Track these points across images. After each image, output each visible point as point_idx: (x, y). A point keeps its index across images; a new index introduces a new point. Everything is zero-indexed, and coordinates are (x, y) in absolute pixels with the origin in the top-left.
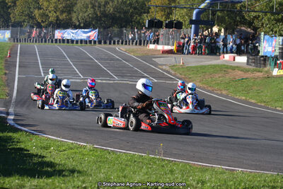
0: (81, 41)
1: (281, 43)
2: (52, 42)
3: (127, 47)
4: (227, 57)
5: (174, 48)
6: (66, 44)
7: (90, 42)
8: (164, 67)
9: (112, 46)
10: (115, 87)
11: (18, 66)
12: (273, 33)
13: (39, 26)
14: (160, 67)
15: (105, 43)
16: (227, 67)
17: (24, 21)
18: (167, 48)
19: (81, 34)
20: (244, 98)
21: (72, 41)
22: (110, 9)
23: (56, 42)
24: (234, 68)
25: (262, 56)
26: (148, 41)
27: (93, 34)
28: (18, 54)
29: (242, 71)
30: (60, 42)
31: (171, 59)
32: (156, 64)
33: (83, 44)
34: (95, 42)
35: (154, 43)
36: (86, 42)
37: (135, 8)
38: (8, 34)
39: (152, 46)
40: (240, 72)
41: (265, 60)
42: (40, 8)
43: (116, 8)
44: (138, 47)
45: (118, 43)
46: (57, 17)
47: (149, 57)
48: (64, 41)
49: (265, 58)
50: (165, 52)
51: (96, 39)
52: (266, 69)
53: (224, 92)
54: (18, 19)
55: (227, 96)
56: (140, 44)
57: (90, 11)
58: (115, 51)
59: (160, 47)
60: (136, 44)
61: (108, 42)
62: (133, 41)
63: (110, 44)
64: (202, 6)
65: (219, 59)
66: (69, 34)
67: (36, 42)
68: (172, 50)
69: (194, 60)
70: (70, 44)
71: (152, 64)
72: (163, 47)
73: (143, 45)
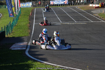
0: (61, 5)
3: (80, 6)
5: (99, 5)
6: (55, 6)
7: (65, 5)
8: (96, 15)
9: (74, 6)
10: (75, 26)
11: (34, 19)
14: (94, 15)
15: (71, 5)
18: (97, 6)
21: (58, 5)
23: (51, 6)
26: (89, 3)
27: (66, 1)
28: (35, 13)
30: (52, 6)
31: (99, 11)
32: (92, 14)
33: (62, 6)
34: (67, 5)
35: (92, 4)
36: (63, 5)
38: (30, 4)
39: (91, 5)
44: (85, 6)
45: (77, 5)
47: (90, 11)
48: (54, 5)
50: (96, 8)
51: (67, 3)
58: (75, 8)
59: (94, 5)
60: (84, 4)
62: (83, 3)
63: (73, 5)
66: (56, 2)
67: (43, 6)
68: (99, 7)
70: (57, 6)
71: (91, 14)
72: (95, 5)
73: (87, 4)
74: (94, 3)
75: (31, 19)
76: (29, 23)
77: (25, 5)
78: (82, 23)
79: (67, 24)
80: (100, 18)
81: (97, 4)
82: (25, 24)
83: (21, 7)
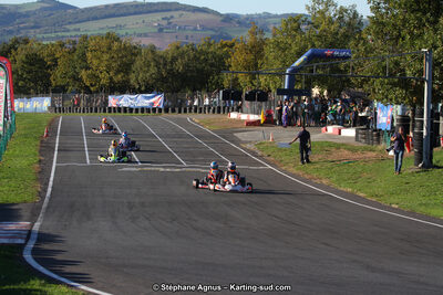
0: (143, 109)
1: (399, 113)
2: (105, 111)
3: (202, 116)
4: (331, 129)
5: (261, 117)
6: (122, 114)
7: (154, 110)
8: (248, 146)
9: (182, 115)
10: (182, 178)
11: (56, 149)
12: (387, 101)
13: (87, 90)
14: (243, 145)
15: (173, 111)
16: (331, 145)
17: (68, 85)
18: (253, 117)
19: (142, 101)
20: (350, 190)
21: (131, 110)
22: (179, 66)
23: (110, 112)
24: (338, 147)
25: (375, 130)
26: (228, 108)
27: (157, 100)
28: (58, 132)
29: (349, 150)
30: (115, 111)
31: (258, 133)
32: (237, 142)
33: (145, 114)
34: (160, 110)
35: (237, 111)
36: (148, 110)
37: (212, 65)
38: (46, 102)
39: (234, 115)
40: (347, 152)
41: (378, 135)
42: (87, 68)
43: (186, 65)
44: (216, 116)
45: (190, 112)
46: (111, 78)
47: (229, 132)
48: (119, 109)
49: (379, 133)
50: (250, 124)
51: (161, 107)
52: (380, 147)
53: (324, 182)
54: (60, 82)
55: (327, 188)
56: (219, 112)
57: (153, 70)
58: (185, 123)
59: (244, 117)
60: (214, 112)
61: (177, 109)
63: (180, 112)
64: (297, 64)
65: (320, 132)
66: (126, 100)
67: (84, 112)
68: (259, 121)
69: (287, 134)
70: (128, 114)
71: (232, 142)
72: (248, 117)
73: (222, 112)
74: (244, 109)
75: (46, 148)
76: (40, 161)
77: (28, 106)
79: (157, 169)
80: (261, 157)
81: (254, 114)
82: (25, 162)
83: (16, 109)
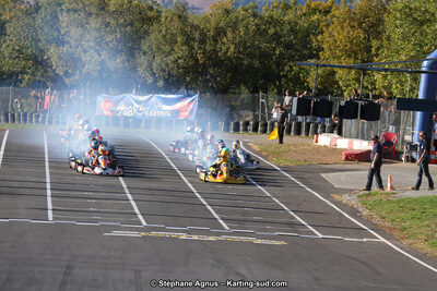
0: (159, 121)
6: (122, 129)
7: (180, 123)
8: (345, 198)
9: (231, 136)
15: (215, 127)
18: (360, 145)
19: (158, 106)
21: (137, 122)
22: (228, 46)
26: (316, 127)
27: (186, 107)
30: (108, 125)
32: (327, 190)
37: (288, 46)
39: (324, 140)
42: (60, 43)
43: (241, 44)
45: (245, 130)
46: (103, 63)
48: (116, 120)
50: (353, 157)
51: (193, 118)
56: (298, 132)
57: (180, 51)
59: (342, 143)
61: (222, 125)
63: (226, 130)
67: (50, 122)
70: (130, 129)
72: (351, 144)
73: (303, 134)
78: (259, 241)
79: (174, 235)
81: (363, 138)
